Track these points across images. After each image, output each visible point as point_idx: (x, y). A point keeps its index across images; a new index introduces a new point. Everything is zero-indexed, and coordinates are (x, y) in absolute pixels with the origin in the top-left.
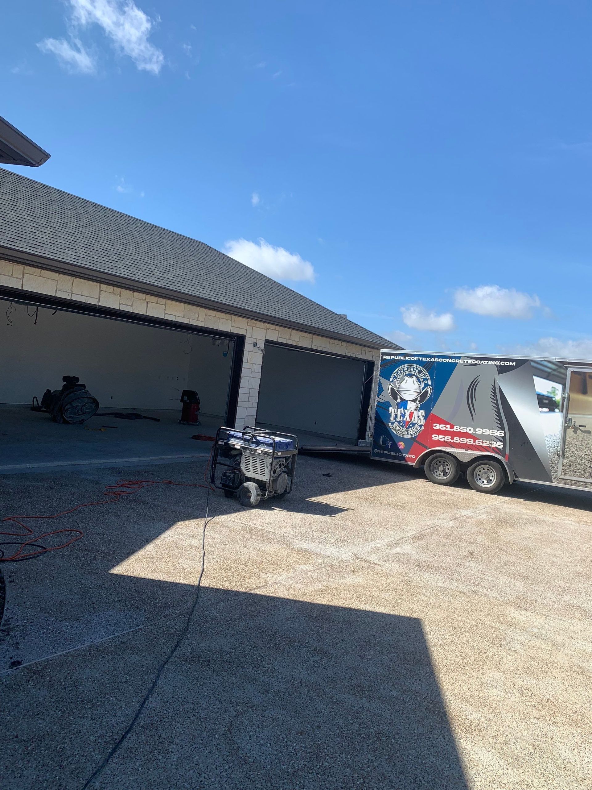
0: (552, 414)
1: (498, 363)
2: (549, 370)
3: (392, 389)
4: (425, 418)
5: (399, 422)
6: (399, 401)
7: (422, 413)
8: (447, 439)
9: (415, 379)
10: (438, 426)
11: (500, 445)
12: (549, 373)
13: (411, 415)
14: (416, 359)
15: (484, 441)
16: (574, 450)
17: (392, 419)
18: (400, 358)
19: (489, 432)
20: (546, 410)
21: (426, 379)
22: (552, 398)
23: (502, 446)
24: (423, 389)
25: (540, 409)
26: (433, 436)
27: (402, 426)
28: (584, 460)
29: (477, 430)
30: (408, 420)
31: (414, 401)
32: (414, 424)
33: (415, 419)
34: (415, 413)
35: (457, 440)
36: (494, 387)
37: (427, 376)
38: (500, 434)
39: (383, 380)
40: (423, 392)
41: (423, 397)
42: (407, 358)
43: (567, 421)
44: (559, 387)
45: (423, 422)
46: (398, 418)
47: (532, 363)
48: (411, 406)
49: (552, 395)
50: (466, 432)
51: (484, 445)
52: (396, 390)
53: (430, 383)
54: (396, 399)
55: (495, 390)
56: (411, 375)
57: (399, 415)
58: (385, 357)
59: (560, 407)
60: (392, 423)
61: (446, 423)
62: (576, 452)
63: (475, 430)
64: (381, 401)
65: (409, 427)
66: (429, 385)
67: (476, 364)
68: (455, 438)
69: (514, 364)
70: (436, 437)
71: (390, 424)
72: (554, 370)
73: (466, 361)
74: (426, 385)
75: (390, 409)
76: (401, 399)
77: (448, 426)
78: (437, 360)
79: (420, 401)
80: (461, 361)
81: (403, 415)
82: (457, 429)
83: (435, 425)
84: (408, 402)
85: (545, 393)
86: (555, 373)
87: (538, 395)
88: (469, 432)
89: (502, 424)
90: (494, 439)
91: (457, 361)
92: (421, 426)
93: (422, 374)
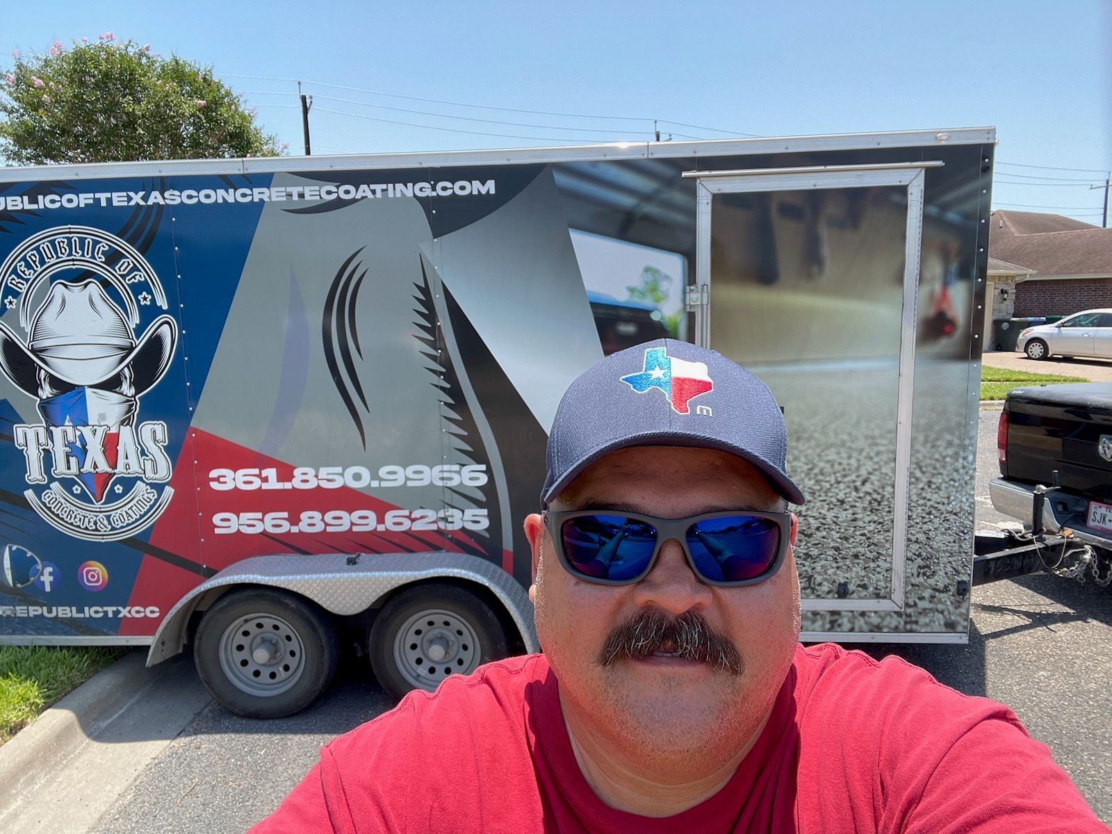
1: (424, 189)
2: (627, 201)
3: (8, 345)
4: (171, 450)
5: (67, 483)
6: (46, 392)
7: (154, 432)
9: (94, 289)
10: (228, 479)
11: (476, 520)
12: (629, 212)
13: (110, 443)
14: (84, 199)
15: (417, 514)
17: (35, 472)
18: (15, 202)
19: (428, 475)
21: (138, 288)
22: (646, 313)
23: (485, 523)
24: (139, 330)
26: (217, 518)
27: (83, 497)
29: (383, 472)
30: (103, 466)
31: (112, 384)
32: (129, 482)
33: (129, 463)
34: (124, 429)
35: (311, 521)
36: (425, 290)
37: (147, 272)
38: (472, 476)
40: (140, 344)
41: (143, 361)
42: (45, 202)
44: (672, 264)
45: (164, 469)
46: (60, 468)
48: (105, 408)
49: (646, 303)
50: (344, 488)
51: (420, 526)
52: (24, 346)
53: (162, 303)
54: (33, 387)
55: (428, 303)
56: (78, 277)
57: (59, 451)
60: (39, 489)
61: (260, 461)
63: (375, 476)
65: (113, 497)
66: (160, 311)
67: (339, 204)
68: (304, 516)
69: (490, 186)
70: (227, 523)
71: (29, 493)
72: (647, 197)
73: (295, 191)
74: (150, 313)
75: (18, 431)
76: (55, 382)
77: (271, 473)
78: (173, 198)
79: (138, 385)
80: (273, 195)
81: (78, 451)
82: (304, 478)
83: (214, 473)
84: (89, 393)
85: (619, 296)
86: (650, 209)
87: (594, 305)
88: (355, 485)
89: (473, 438)
90: (458, 500)
91: (258, 194)
92: (159, 488)
93: (123, 266)
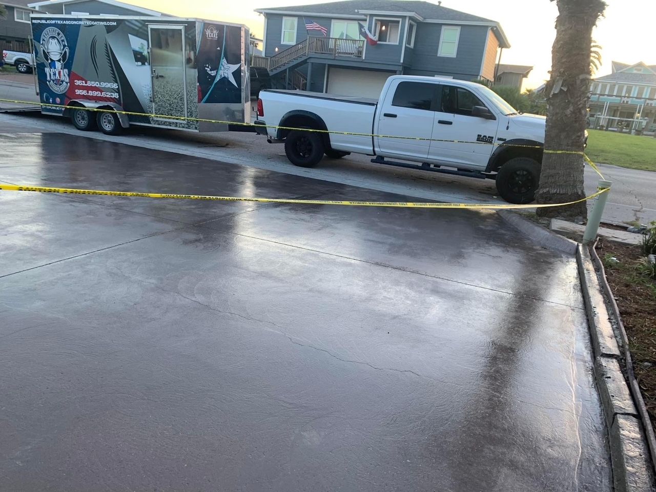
0: (144, 67)
1: (105, 23)
2: (137, 28)
3: (43, 50)
4: (69, 75)
5: (53, 81)
6: (50, 61)
8: (84, 93)
9: (56, 40)
10: (78, 83)
11: (116, 95)
12: (138, 30)
13: (59, 73)
14: (53, 22)
15: (107, 93)
16: (160, 96)
17: (48, 78)
18: (44, 22)
19: (109, 85)
20: (140, 63)
21: (63, 41)
22: (142, 53)
23: (118, 97)
24: (63, 50)
25: (136, 63)
26: (76, 91)
27: (56, 84)
28: (167, 104)
29: (101, 83)
30: (59, 78)
31: (59, 61)
32: (62, 81)
33: (62, 78)
34: (62, 70)
35: (91, 93)
36: (106, 45)
37: (64, 38)
38: (115, 86)
39: (36, 43)
40: (63, 52)
41: (64, 56)
42: (48, 22)
43: (153, 72)
44: (145, 42)
45: (67, 80)
46: (52, 77)
47: (127, 23)
48: (58, 65)
49: (141, 51)
50: (95, 87)
51: (107, 96)
52: (46, 51)
53: (66, 44)
54: (48, 60)
55: (107, 48)
56: (53, 38)
57: (52, 74)
58: (34, 21)
59: (148, 61)
60: (49, 82)
61: (82, 79)
62: (161, 98)
63: (100, 84)
64: (39, 62)
65: (60, 84)
66: (66, 46)
67: (92, 25)
68: (89, 91)
69: (115, 24)
70: (78, 92)
71: (48, 82)
72: (140, 28)
73: (85, 22)
74: (64, 46)
75: (46, 69)
76: (51, 59)
77: (84, 82)
78: (67, 22)
79: (63, 61)
80: (82, 23)
81: (55, 74)
82: (89, 84)
83: (75, 81)
84: (56, 62)
85: (137, 49)
86: (141, 30)
87: (133, 50)
88: (97, 86)
89: (115, 78)
90: (114, 91)
91: (80, 23)
92: (67, 83)
93: (60, 36)
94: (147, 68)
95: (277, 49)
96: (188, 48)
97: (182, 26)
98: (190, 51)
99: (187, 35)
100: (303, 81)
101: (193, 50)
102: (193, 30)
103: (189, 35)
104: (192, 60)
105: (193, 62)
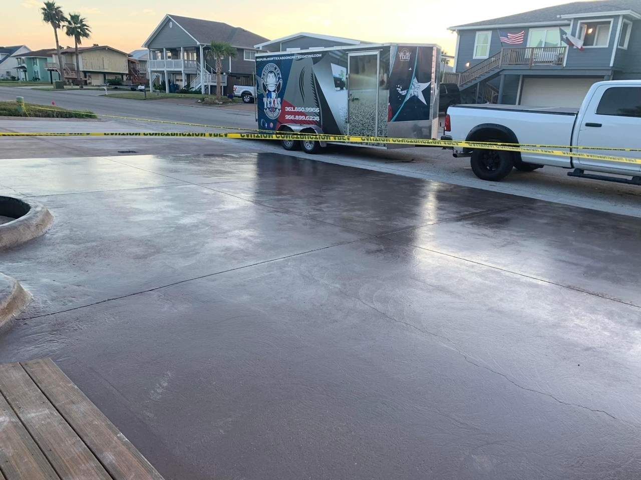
0: (342, 92)
1: (312, 56)
2: (338, 57)
3: (263, 84)
4: (281, 103)
5: (269, 109)
6: (267, 92)
7: (279, 99)
8: (292, 117)
9: (273, 74)
10: (288, 109)
11: (317, 119)
12: (339, 59)
13: (274, 101)
14: (272, 59)
15: (310, 117)
16: (354, 117)
17: (265, 107)
18: (265, 59)
19: (312, 110)
20: (339, 89)
21: (278, 74)
22: (341, 79)
23: (319, 120)
24: (278, 81)
25: (336, 88)
26: (286, 116)
27: (271, 111)
30: (273, 106)
31: (274, 91)
32: (276, 109)
33: (276, 106)
34: (276, 99)
35: (297, 118)
36: (312, 75)
37: (279, 72)
38: (317, 110)
39: (258, 78)
40: (278, 84)
41: (278, 87)
42: (268, 59)
43: (349, 95)
44: (344, 69)
45: (280, 107)
46: (268, 106)
47: (330, 54)
48: (274, 95)
49: (341, 77)
50: (301, 112)
51: (311, 119)
52: (265, 84)
53: (281, 77)
54: (266, 91)
55: (312, 77)
56: (271, 72)
57: (268, 103)
58: (258, 60)
59: (346, 86)
61: (291, 106)
62: (355, 119)
63: (305, 109)
64: (259, 94)
65: (274, 111)
67: (302, 59)
68: (296, 116)
69: (321, 55)
70: (288, 117)
71: (265, 110)
72: (341, 57)
73: (297, 56)
74: (279, 78)
75: (264, 99)
76: (268, 91)
77: (292, 108)
78: (283, 58)
79: (278, 91)
80: (294, 57)
81: (270, 103)
82: (297, 109)
83: (286, 108)
84: (272, 92)
85: (337, 76)
86: (342, 59)
87: (334, 78)
88: (303, 111)
89: (317, 103)
90: (315, 114)
91: (293, 57)
92: (279, 110)
93: (277, 70)
94: (345, 92)
95: (468, 65)
96: (382, 70)
97: (378, 52)
98: (383, 74)
99: (381, 59)
100: (494, 93)
101: (386, 72)
102: (387, 54)
103: (383, 59)
104: (384, 82)
105: (385, 84)
